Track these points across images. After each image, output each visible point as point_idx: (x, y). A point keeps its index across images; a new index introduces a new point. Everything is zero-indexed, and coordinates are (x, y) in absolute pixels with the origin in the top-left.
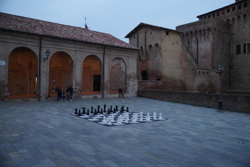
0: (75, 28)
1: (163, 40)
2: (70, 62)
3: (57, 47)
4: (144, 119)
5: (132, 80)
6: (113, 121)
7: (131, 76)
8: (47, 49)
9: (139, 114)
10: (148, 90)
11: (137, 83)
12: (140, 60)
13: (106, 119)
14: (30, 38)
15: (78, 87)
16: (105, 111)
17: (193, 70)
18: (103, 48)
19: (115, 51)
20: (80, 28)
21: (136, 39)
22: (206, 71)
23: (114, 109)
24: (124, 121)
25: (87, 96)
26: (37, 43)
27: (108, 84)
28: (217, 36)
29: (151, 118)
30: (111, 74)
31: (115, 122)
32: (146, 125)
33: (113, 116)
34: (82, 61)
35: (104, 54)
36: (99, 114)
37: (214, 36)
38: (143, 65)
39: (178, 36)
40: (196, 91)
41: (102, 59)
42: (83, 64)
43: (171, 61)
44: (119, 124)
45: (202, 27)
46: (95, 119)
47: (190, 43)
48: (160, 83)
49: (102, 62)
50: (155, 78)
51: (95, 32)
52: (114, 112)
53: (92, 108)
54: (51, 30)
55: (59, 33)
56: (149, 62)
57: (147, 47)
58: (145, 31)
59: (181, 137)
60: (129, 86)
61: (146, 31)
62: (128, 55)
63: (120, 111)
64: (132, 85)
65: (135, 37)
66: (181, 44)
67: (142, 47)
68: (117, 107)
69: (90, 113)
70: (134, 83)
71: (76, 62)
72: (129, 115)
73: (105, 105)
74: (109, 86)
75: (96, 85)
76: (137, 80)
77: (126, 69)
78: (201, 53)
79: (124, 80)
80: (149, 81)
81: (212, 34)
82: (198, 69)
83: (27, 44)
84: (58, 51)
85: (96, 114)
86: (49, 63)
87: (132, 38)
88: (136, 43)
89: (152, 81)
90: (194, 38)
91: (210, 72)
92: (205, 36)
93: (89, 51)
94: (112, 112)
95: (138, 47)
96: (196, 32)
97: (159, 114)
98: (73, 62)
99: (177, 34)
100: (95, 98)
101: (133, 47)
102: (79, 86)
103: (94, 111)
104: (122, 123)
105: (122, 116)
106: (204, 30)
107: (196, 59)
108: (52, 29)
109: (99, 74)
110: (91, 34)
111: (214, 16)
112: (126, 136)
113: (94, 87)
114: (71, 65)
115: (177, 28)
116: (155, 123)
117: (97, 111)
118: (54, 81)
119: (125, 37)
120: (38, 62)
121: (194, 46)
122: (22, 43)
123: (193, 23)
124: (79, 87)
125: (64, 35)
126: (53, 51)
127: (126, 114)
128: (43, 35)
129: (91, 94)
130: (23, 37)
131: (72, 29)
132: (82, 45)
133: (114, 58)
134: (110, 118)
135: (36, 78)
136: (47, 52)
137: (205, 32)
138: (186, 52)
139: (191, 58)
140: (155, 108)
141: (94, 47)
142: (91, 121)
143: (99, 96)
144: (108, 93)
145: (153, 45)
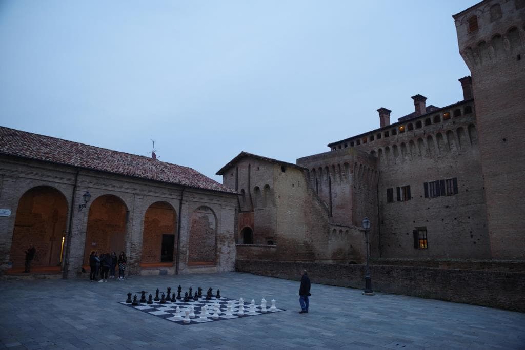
0: (135, 157)
1: (278, 180)
2: (124, 212)
3: (103, 187)
4: (245, 311)
5: (226, 243)
6: (194, 315)
7: (224, 237)
8: (85, 190)
9: (238, 302)
10: (252, 260)
11: (235, 248)
12: (240, 211)
13: (181, 312)
14: (59, 171)
15: (134, 254)
16: (179, 298)
17: (324, 227)
18: (180, 190)
19: (199, 196)
20: (143, 157)
21: (234, 177)
22: (344, 229)
23: (196, 293)
24: (212, 314)
25: (150, 271)
26: (70, 180)
27: (186, 251)
28: (359, 175)
29: (257, 308)
30: (192, 233)
31: (197, 317)
32: (249, 321)
33: (193, 307)
34: (144, 212)
35: (181, 200)
36: (170, 302)
37: (354, 175)
38: (245, 219)
39: (301, 174)
40: (331, 262)
41: (177, 208)
42: (145, 215)
43: (289, 212)
44: (203, 320)
45: (335, 161)
46: (162, 311)
47: (319, 185)
48: (273, 249)
49: (178, 214)
50: (264, 239)
51: (168, 163)
52: (196, 299)
53: (158, 291)
54: (95, 159)
55: (108, 165)
56: (255, 214)
57: (252, 190)
58: (248, 165)
59: (308, 341)
60: (222, 253)
61: (250, 165)
62: (220, 203)
63: (205, 297)
64: (226, 252)
65: (232, 174)
66: (306, 187)
67: (243, 191)
68: (200, 290)
69: (153, 301)
70: (229, 249)
71: (133, 212)
72: (220, 303)
73: (180, 286)
74: (188, 254)
75: (166, 252)
76: (234, 243)
77: (217, 225)
78: (336, 201)
79: (213, 244)
80: (254, 245)
81: (352, 172)
82: (332, 225)
83: (53, 182)
84: (105, 194)
85: (163, 302)
86: (87, 213)
87: (228, 176)
88: (234, 184)
89: (260, 245)
90: (325, 177)
91: (351, 230)
92: (340, 175)
93: (157, 195)
94: (192, 298)
95: (237, 190)
96: (327, 168)
97: (271, 301)
98: (128, 212)
99: (299, 171)
100: (164, 274)
101: (229, 190)
102: (137, 254)
103: (160, 297)
104: (208, 318)
105: (209, 306)
106: (339, 165)
107: (329, 210)
108: (97, 158)
109: (172, 233)
110: (161, 168)
111: (352, 145)
112: (215, 341)
113: (162, 254)
114: (125, 216)
115: (299, 160)
116: (265, 318)
117: (165, 297)
118: (94, 244)
119: (217, 174)
120: (69, 212)
121: (325, 189)
122: (43, 179)
123: (322, 154)
124: (137, 255)
125: (116, 168)
126: (96, 194)
127: (216, 303)
128: (81, 167)
129: (157, 267)
130: (47, 169)
131: (130, 158)
132: (146, 185)
133: (197, 207)
134: (188, 310)
135: (63, 238)
136: (85, 196)
137: (340, 168)
138: (313, 199)
139: (320, 208)
140: (265, 291)
141: (165, 188)
142: (154, 315)
143: (171, 271)
144: (187, 266)
145: (261, 188)
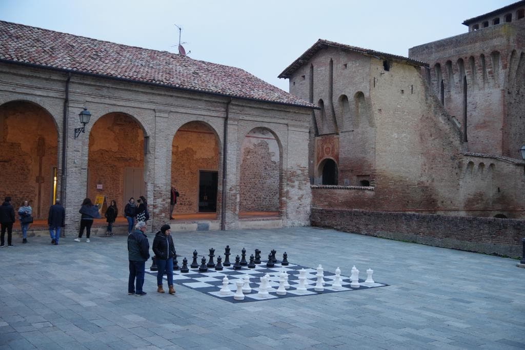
0: (153, 54)
1: (377, 84)
2: (141, 138)
3: (107, 101)
4: (326, 285)
5: (296, 183)
6: (249, 289)
7: (293, 174)
8: (82, 106)
9: (314, 271)
10: (336, 209)
11: (310, 190)
12: (317, 134)
13: (230, 284)
14: (39, 78)
15: (159, 201)
16: (227, 264)
17: (453, 158)
18: (224, 103)
19: (254, 112)
20: (165, 53)
21: (307, 82)
22: (487, 162)
23: (252, 258)
24: (277, 288)
25: (183, 225)
26: (58, 91)
27: (235, 195)
28: (517, 72)
29: (344, 280)
30: (244, 168)
31: (253, 292)
32: (332, 298)
33: (248, 277)
34: (171, 138)
35: (226, 119)
36: (213, 269)
37: (510, 71)
38: (325, 147)
39: (415, 73)
40: (463, 214)
41: (220, 131)
42: (173, 143)
43: (395, 135)
44: (262, 296)
45: (476, 49)
46: (202, 283)
47: (445, 90)
48: (369, 192)
49: (222, 140)
50: (355, 178)
51: (203, 62)
52: (253, 267)
53: (195, 254)
54: (92, 58)
55: (113, 66)
56: (341, 139)
57: (336, 100)
58: (329, 61)
59: (424, 333)
60: (290, 198)
61: (332, 62)
62: (286, 122)
63: (265, 264)
64: (297, 198)
65: (304, 77)
66: (423, 94)
67: (321, 102)
68: (258, 252)
69: (189, 268)
70: (301, 192)
71: (155, 138)
72: (288, 272)
73: (228, 247)
74: (238, 200)
75: (206, 198)
76: (309, 184)
77: (281, 157)
78: (475, 116)
79: (277, 184)
80: (340, 186)
81: (505, 67)
82: (466, 155)
83: (32, 94)
84: (111, 111)
85: (203, 270)
86: (87, 141)
87: (298, 79)
88: (307, 92)
89: (349, 187)
90: (456, 78)
91: (500, 163)
92: (484, 72)
93: (189, 111)
94: (245, 264)
95: (312, 101)
96: (461, 61)
97: (366, 271)
98: (147, 138)
99: (413, 68)
100: (205, 229)
101: (299, 102)
102: (164, 200)
103: (199, 262)
104: (270, 293)
105: (271, 276)
106: (482, 56)
107: (463, 131)
108: (95, 57)
109: (214, 169)
110: (193, 69)
111: (509, 19)
112: (281, 327)
113: (200, 201)
114: (144, 145)
115: (413, 51)
116: (356, 295)
117: (207, 262)
118: (100, 187)
119: (280, 77)
120: (61, 140)
121: (456, 97)
122: (18, 90)
123: (453, 38)
124: (164, 203)
125: (126, 72)
126: (98, 112)
127: (281, 272)
128: (72, 72)
129: (193, 220)
130: (22, 76)
131: (145, 55)
132: (172, 96)
133: (251, 129)
134: (240, 281)
135: (55, 178)
136: (81, 114)
137: (484, 61)
138: (436, 113)
139: (447, 127)
140: (356, 256)
141: (200, 100)
142: (191, 288)
143: (214, 225)
144: (237, 217)
145: (351, 97)
